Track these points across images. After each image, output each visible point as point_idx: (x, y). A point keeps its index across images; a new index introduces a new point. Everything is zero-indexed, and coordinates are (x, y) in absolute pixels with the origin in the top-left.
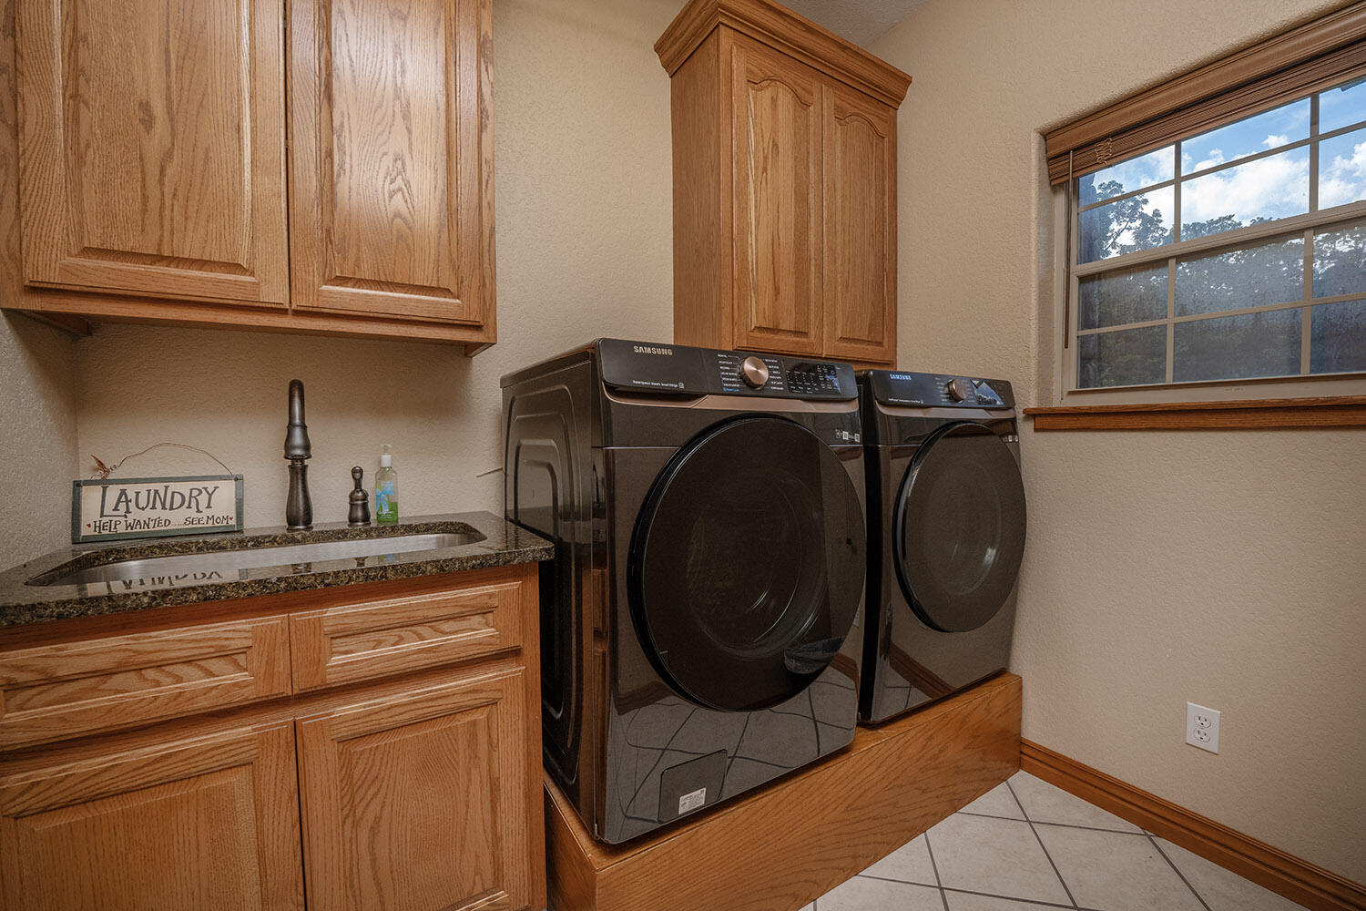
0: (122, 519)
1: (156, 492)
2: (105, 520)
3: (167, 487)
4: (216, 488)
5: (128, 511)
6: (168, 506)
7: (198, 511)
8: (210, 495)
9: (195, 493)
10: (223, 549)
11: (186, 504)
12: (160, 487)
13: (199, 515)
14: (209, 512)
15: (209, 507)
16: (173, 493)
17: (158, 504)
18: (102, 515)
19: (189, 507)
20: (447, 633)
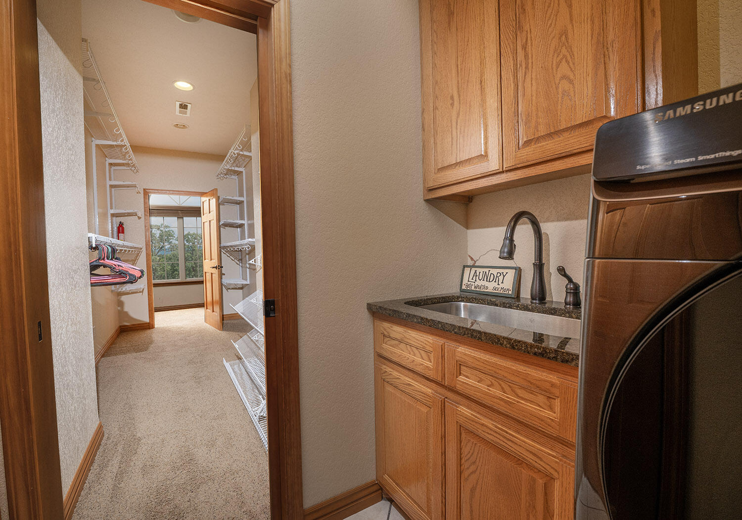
0: (474, 284)
1: (486, 272)
2: (469, 283)
3: (489, 271)
4: (507, 273)
5: (476, 281)
6: (488, 280)
7: (498, 284)
8: (504, 277)
9: (499, 274)
10: (496, 305)
11: (494, 280)
12: (487, 270)
13: (498, 286)
14: (501, 286)
15: (502, 283)
16: (491, 274)
17: (485, 279)
18: (468, 281)
19: (495, 282)
20: (520, 397)
